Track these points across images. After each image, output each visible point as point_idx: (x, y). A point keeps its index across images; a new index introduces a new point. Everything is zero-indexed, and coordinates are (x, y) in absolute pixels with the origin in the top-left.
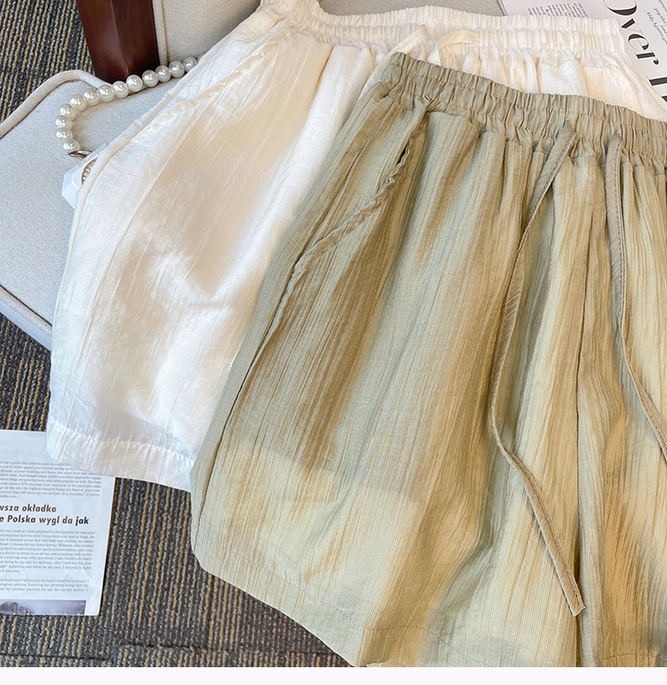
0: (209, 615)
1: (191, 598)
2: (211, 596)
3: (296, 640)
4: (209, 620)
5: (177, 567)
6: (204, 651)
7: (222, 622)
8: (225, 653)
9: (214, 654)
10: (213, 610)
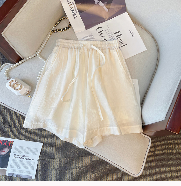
0: (55, 152)
1: (51, 150)
2: (55, 149)
3: (72, 155)
4: (55, 153)
5: (48, 144)
6: (55, 159)
7: (58, 153)
8: (59, 159)
9: (57, 159)
10: (56, 151)
